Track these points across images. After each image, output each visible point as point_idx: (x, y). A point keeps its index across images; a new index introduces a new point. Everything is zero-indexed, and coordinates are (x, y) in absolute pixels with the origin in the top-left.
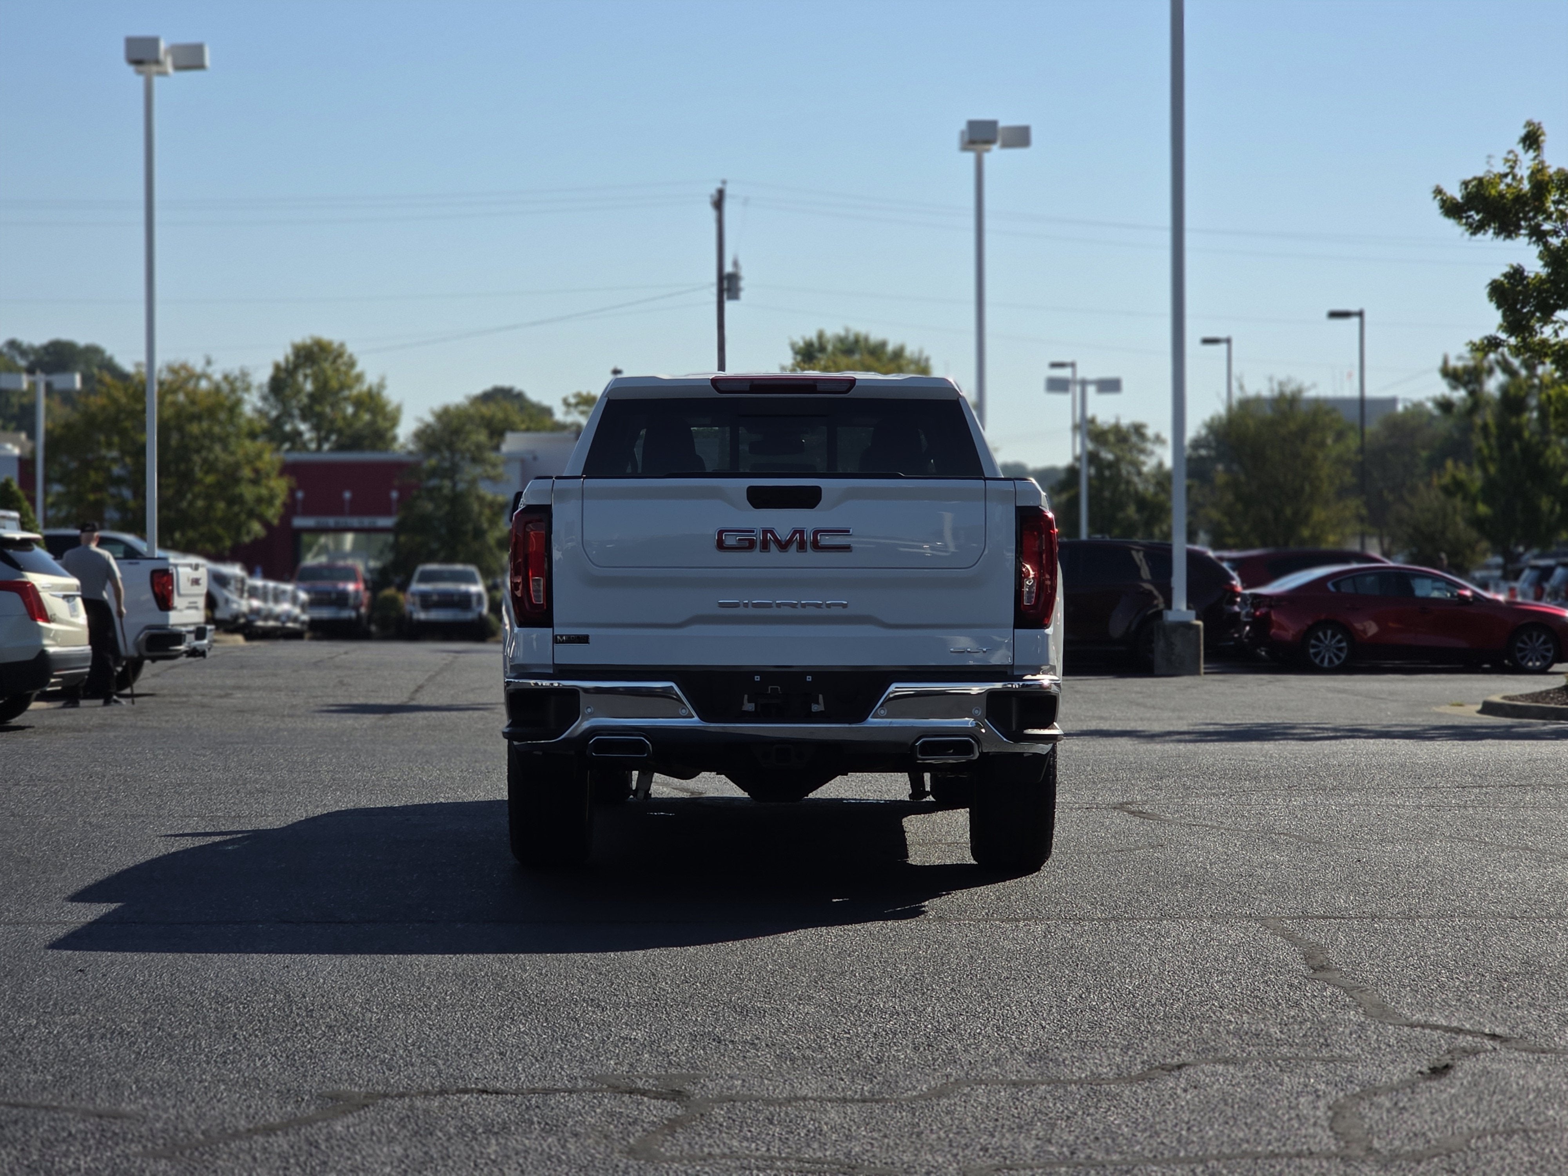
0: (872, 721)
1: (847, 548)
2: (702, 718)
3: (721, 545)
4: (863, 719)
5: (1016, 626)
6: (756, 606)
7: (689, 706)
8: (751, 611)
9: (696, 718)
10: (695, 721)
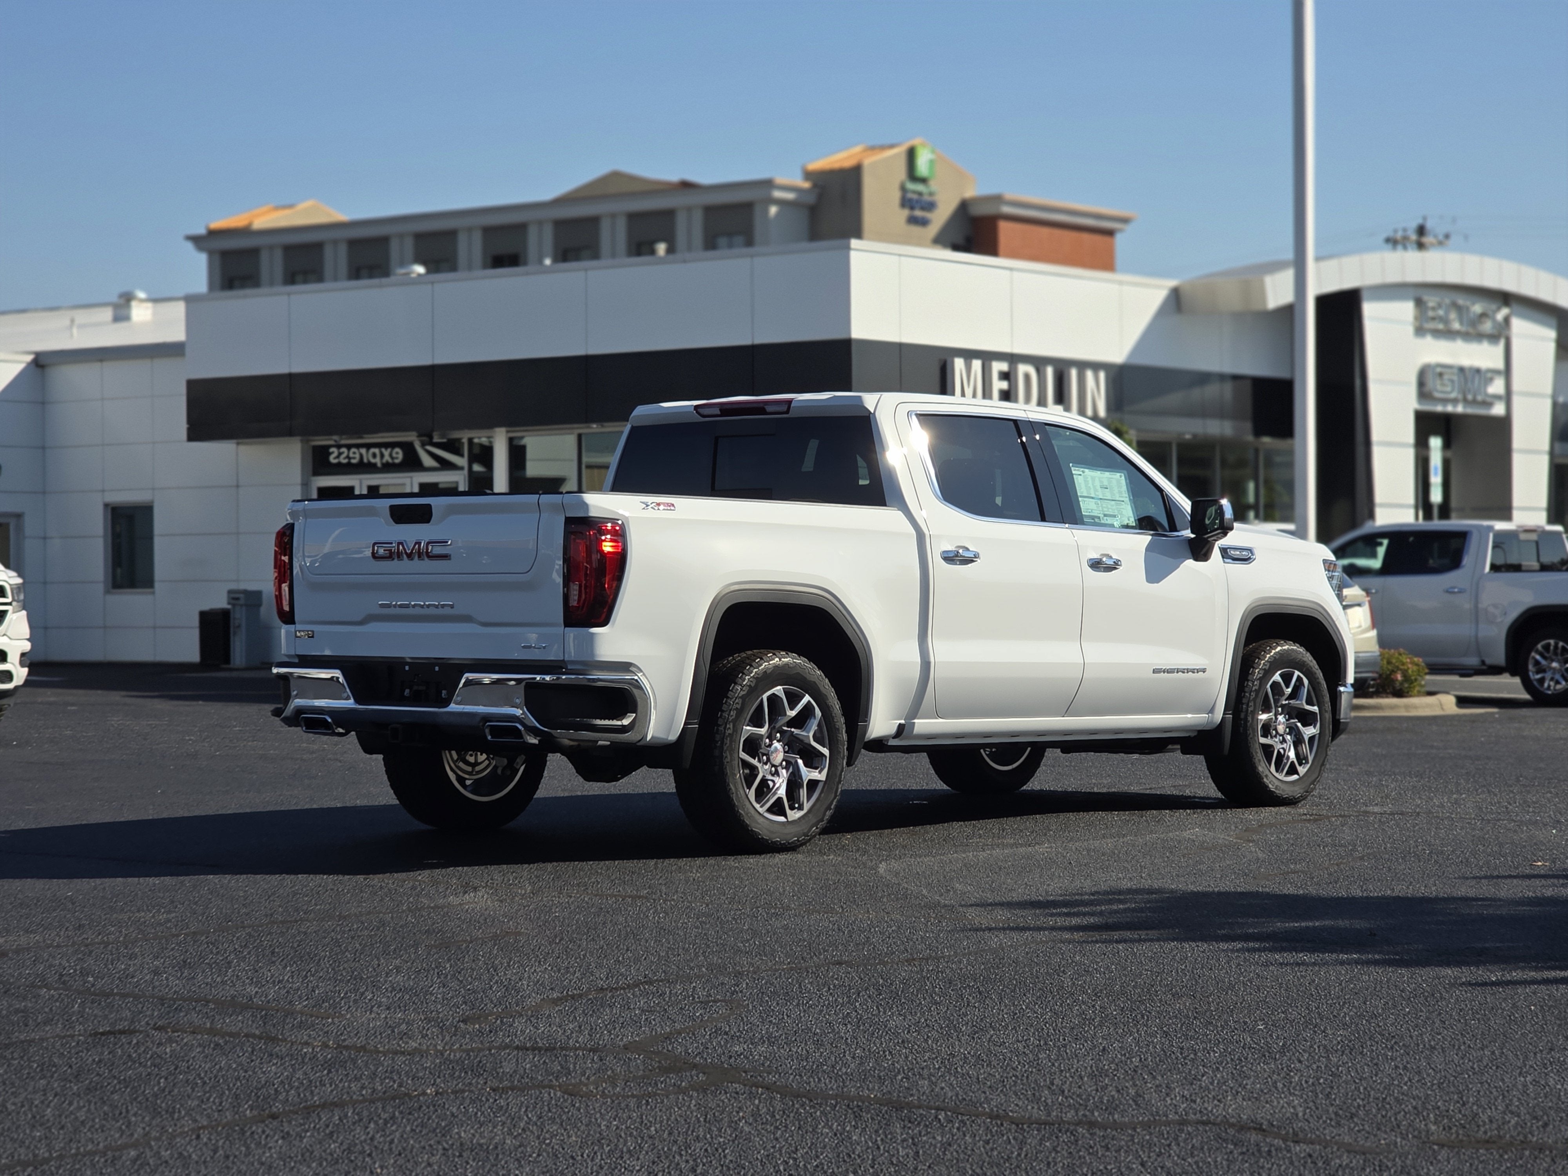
0: (453, 707)
1: (446, 557)
2: (357, 701)
3: (374, 556)
4: (447, 703)
5: (565, 626)
6: (401, 606)
7: (348, 690)
8: (399, 611)
9: (352, 701)
10: (349, 703)
